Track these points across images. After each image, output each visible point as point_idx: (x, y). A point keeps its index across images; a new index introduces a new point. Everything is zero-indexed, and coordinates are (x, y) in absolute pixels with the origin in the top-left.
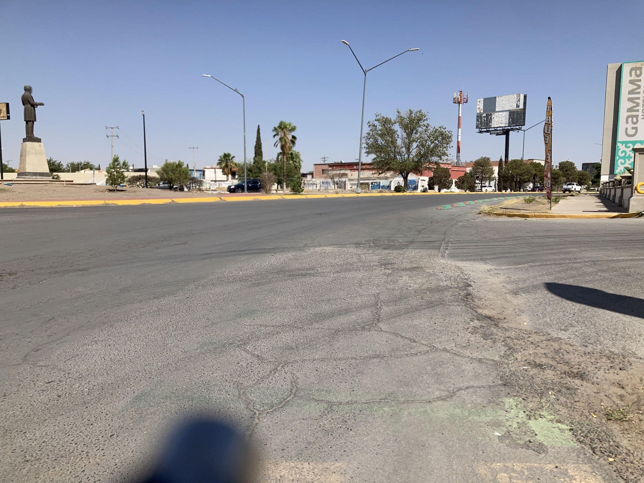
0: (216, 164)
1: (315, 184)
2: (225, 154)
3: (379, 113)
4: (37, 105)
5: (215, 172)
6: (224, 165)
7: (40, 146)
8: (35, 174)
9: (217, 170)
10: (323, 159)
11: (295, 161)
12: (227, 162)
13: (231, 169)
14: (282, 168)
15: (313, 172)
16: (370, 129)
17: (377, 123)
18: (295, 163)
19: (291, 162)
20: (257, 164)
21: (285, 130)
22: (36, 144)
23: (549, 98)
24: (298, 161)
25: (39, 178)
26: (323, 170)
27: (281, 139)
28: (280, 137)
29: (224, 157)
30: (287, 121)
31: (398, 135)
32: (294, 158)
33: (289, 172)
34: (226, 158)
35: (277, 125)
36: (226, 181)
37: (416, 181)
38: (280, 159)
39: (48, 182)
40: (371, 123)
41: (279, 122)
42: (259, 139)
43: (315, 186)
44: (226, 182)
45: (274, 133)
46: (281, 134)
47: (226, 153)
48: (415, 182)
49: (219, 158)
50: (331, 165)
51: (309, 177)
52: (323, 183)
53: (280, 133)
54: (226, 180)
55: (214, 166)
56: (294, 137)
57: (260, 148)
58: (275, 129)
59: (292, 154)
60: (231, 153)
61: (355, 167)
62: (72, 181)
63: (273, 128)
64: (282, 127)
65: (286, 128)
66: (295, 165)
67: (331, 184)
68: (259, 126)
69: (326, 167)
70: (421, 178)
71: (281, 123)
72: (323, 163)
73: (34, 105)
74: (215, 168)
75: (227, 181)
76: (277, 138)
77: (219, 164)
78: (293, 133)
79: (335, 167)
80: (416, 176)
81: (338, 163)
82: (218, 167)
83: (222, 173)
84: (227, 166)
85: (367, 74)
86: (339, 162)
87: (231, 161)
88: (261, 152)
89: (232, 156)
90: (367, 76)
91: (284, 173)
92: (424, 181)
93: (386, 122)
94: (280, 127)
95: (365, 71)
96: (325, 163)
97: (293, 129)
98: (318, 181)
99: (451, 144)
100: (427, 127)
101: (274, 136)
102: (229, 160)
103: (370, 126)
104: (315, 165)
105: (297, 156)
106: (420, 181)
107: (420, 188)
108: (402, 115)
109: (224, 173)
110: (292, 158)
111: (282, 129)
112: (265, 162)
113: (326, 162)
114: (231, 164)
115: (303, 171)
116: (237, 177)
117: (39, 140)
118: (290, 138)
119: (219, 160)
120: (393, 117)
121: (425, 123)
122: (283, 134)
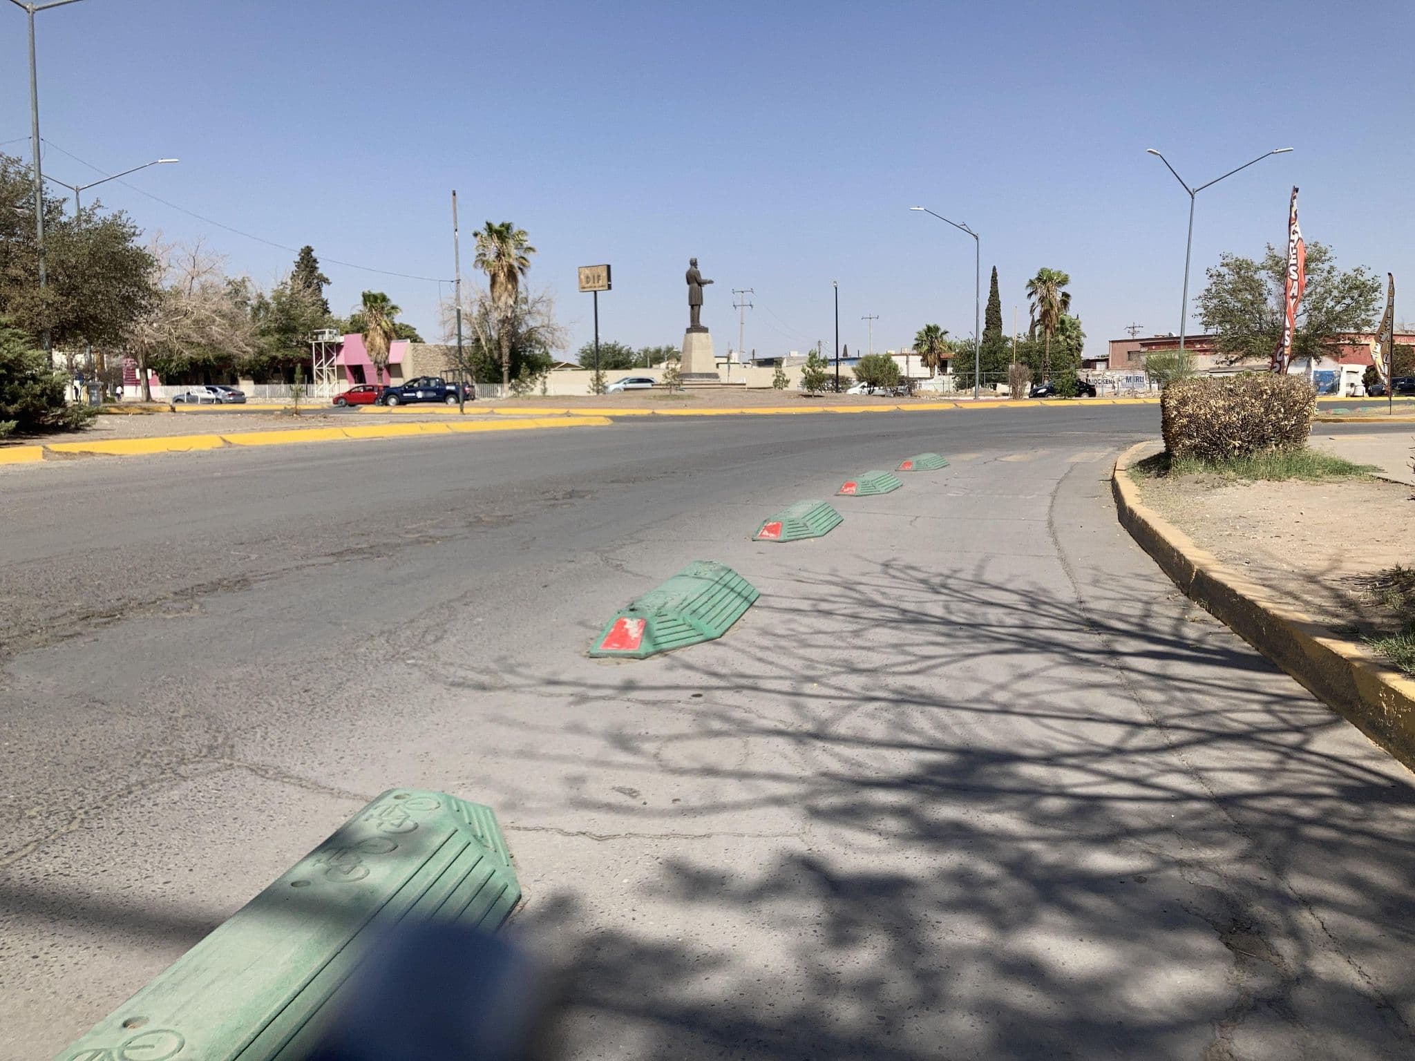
0: (912, 346)
1: (1110, 382)
2: (929, 328)
3: (1227, 252)
4: (705, 283)
5: (907, 362)
6: (925, 348)
7: (707, 337)
8: (702, 375)
9: (911, 358)
10: (1131, 330)
11: (1069, 337)
12: (932, 342)
13: (939, 356)
14: (1041, 353)
15: (1108, 356)
16: (1211, 281)
17: (1224, 270)
18: (1068, 340)
19: (1061, 338)
20: (991, 343)
21: (1049, 284)
22: (702, 335)
23: (1390, 274)
24: (1074, 335)
25: (706, 380)
26: (1129, 352)
27: (1042, 300)
28: (1039, 295)
29: (926, 334)
30: (1054, 267)
31: (1269, 291)
32: (1067, 330)
33: (1057, 359)
34: (932, 332)
35: (1034, 276)
36: (929, 378)
37: (1336, 374)
38: (1037, 333)
39: (720, 386)
40: (1214, 272)
41: (1039, 269)
42: (994, 293)
43: (1111, 385)
44: (928, 381)
45: (1029, 291)
46: (1042, 291)
47: (931, 325)
48: (1333, 375)
49: (917, 336)
50: (1147, 343)
51: (1100, 367)
52: (1128, 379)
53: (1039, 290)
54: (929, 376)
55: (906, 351)
56: (1066, 295)
57: (998, 312)
58: (1032, 283)
59: (1063, 322)
60: (939, 325)
61: (1198, 346)
62: (745, 384)
63: (1027, 282)
64: (1044, 280)
65: (1051, 279)
66: (1068, 344)
67: (1145, 382)
68: (994, 269)
69: (1136, 347)
70: (1347, 367)
71: (1042, 271)
72: (1131, 338)
73: (700, 284)
74: (907, 355)
75: (932, 377)
76: (1035, 298)
77: (917, 346)
78: (1064, 289)
79: (1154, 347)
80: (1336, 363)
81: (1164, 338)
82: (915, 352)
83: (920, 363)
84: (931, 349)
85: (1196, 196)
86: (1166, 334)
87: (940, 340)
88: (1000, 320)
89: (942, 330)
90: (1195, 199)
91: (1045, 362)
92: (1353, 375)
93: (1240, 267)
94: (1039, 279)
95: (1192, 191)
96: (1135, 338)
97: (1064, 282)
98: (1117, 375)
99: (1376, 305)
100: (1329, 272)
101: (1030, 295)
102: (936, 338)
103: (1211, 276)
104: (1113, 342)
105: (1074, 325)
106: (1344, 375)
107: (1344, 389)
108: (1276, 252)
109: (925, 362)
110: (1063, 330)
111: (1045, 282)
112: (1006, 339)
113: (1137, 337)
114: (941, 346)
115: (1085, 355)
116: (950, 370)
117: (705, 330)
118: (1059, 297)
119: (916, 339)
120: (1259, 258)
121: (1326, 266)
122: (1045, 291)
